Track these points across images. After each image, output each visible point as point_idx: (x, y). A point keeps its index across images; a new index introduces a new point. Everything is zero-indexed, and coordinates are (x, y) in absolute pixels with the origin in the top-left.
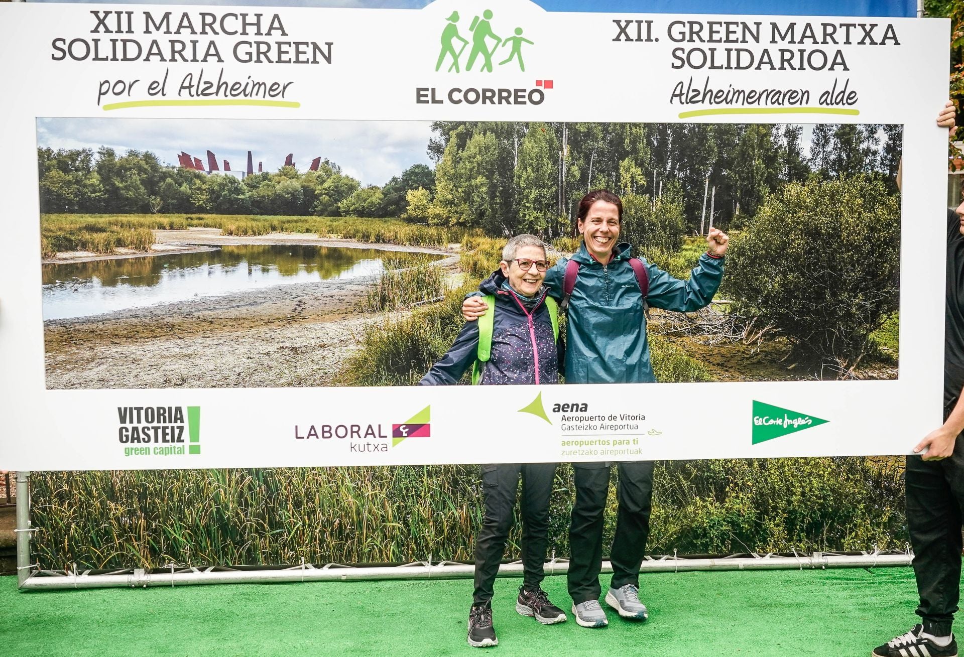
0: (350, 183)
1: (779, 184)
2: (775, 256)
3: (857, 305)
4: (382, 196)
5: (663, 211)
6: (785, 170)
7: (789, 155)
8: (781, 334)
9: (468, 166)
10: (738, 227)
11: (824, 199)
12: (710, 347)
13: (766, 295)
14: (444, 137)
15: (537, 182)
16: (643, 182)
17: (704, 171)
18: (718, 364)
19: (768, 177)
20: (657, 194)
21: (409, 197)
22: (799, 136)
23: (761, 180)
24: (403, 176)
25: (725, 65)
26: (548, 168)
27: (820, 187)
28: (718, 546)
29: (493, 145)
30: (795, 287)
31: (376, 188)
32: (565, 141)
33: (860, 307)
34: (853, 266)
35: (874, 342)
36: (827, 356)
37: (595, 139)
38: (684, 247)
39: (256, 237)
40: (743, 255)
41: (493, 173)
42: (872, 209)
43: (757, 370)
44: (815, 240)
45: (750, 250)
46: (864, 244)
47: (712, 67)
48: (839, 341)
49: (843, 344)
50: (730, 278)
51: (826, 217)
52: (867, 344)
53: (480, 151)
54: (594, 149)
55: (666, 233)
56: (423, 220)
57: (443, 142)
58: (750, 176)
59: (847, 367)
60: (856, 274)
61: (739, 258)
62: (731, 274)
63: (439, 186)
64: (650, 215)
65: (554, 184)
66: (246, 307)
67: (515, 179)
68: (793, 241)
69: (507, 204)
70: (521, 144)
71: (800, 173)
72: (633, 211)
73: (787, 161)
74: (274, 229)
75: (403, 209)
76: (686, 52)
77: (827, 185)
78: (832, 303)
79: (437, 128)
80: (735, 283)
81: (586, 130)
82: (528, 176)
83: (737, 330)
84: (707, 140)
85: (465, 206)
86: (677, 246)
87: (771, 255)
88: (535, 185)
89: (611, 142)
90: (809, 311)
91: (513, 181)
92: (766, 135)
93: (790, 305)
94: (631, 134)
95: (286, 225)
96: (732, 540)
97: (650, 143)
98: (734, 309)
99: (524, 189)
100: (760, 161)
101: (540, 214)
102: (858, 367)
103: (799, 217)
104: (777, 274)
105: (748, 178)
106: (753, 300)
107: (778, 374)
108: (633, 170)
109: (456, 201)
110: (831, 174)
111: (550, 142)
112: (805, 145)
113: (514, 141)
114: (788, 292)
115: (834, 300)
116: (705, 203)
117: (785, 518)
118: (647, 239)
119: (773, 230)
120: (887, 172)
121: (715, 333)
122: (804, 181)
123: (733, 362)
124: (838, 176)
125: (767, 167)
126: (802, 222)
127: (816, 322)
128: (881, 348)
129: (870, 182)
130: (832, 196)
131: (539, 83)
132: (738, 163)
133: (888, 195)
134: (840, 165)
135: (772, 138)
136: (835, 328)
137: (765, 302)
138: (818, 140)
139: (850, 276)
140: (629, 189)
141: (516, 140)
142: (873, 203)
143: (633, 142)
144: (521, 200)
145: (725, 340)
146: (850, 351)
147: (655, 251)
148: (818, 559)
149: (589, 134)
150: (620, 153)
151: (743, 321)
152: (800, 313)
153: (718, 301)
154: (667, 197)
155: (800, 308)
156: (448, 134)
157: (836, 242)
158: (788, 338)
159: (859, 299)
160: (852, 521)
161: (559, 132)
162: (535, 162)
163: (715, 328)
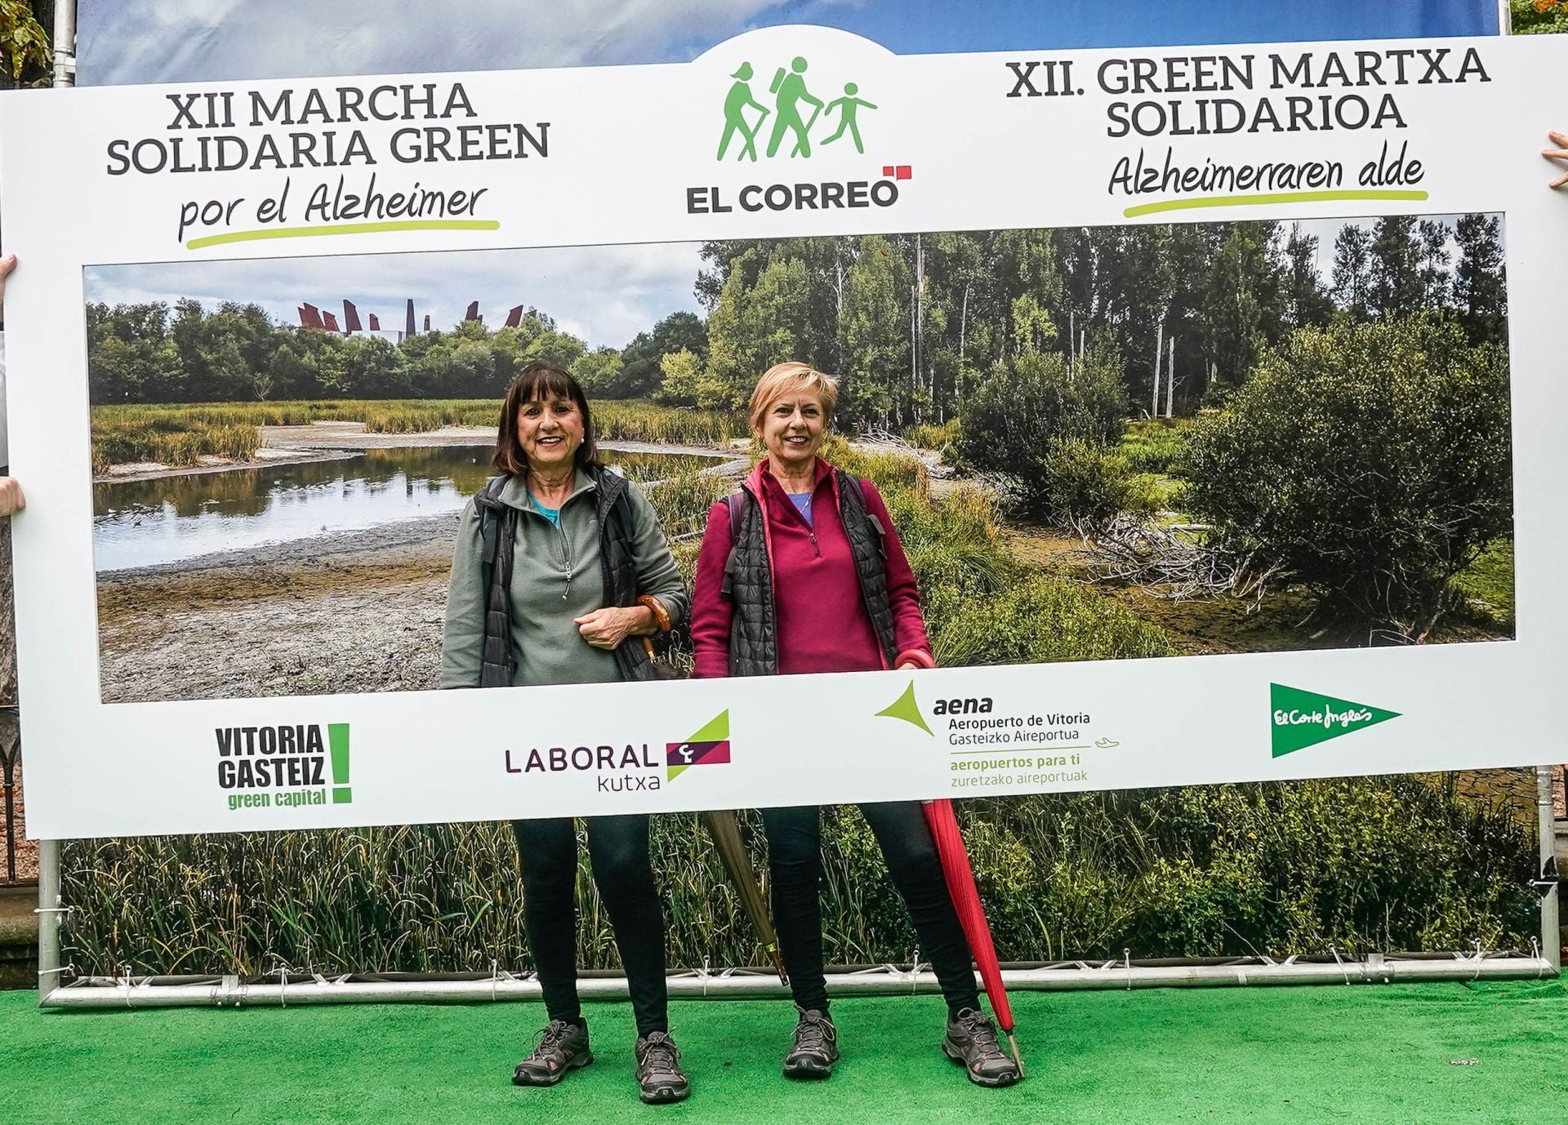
0: (570, 345)
1: (1282, 331)
2: (1282, 449)
3: (1426, 528)
4: (622, 365)
5: (1088, 379)
6: (1291, 307)
7: (1298, 282)
8: (1296, 581)
9: (762, 312)
10: (1215, 403)
11: (1360, 354)
12: (1176, 604)
13: (1268, 515)
14: (720, 269)
15: (877, 337)
16: (1052, 332)
17: (1154, 313)
18: (1191, 632)
19: (1263, 319)
20: (1077, 350)
21: (665, 365)
22: (1313, 252)
23: (1251, 324)
24: (656, 332)
25: (1198, 127)
26: (894, 313)
27: (1353, 334)
28: (1200, 943)
29: (802, 278)
30: (1317, 500)
31: (613, 351)
32: (920, 270)
33: (1431, 533)
34: (1416, 463)
35: (1458, 591)
36: (1378, 617)
37: (970, 265)
38: (1125, 436)
39: (419, 435)
40: (1227, 449)
41: (801, 324)
42: (1442, 369)
43: (1258, 640)
44: (1348, 422)
45: (1237, 439)
46: (1434, 426)
47: (1176, 131)
48: (1397, 590)
49: (1405, 595)
50: (1205, 486)
51: (1365, 383)
52: (1446, 594)
53: (781, 289)
54: (969, 280)
55: (1093, 414)
56: (688, 402)
57: (720, 277)
58: (1233, 320)
59: (1414, 635)
60: (1422, 476)
61: (1219, 454)
62: (1206, 480)
63: (714, 347)
64: (1065, 385)
65: (904, 339)
66: (404, 547)
67: (839, 332)
68: (1311, 423)
71: (1317, 311)
72: (1037, 379)
73: (1294, 294)
74: (447, 420)
75: (656, 385)
76: (1131, 109)
77: (1364, 332)
78: (1382, 527)
79: (710, 254)
80: (1215, 495)
81: (954, 251)
82: (860, 327)
83: (1221, 574)
84: (1158, 263)
86: (1114, 436)
87: (1275, 448)
88: (873, 341)
89: (997, 268)
90: (1343, 541)
91: (835, 335)
92: (1256, 252)
93: (1311, 531)
94: (1030, 255)
95: (468, 415)
96: (1225, 934)
97: (1061, 269)
98: (1215, 540)
99: (855, 348)
100: (1249, 293)
101: (881, 388)
102: (1433, 635)
103: (1319, 384)
104: (1284, 481)
105: (1229, 323)
106: (1245, 524)
108: (1035, 313)
109: (743, 369)
110: (1371, 313)
111: (896, 271)
112: (1324, 267)
113: (835, 272)
114: (1306, 510)
115: (1386, 521)
116: (1158, 365)
117: (1317, 895)
118: (1063, 425)
119: (1275, 407)
120: (1466, 308)
121: (1184, 580)
122: (1325, 324)
123: (1216, 629)
124: (1383, 315)
125: (1262, 302)
126: (1325, 392)
127: (1355, 557)
128: (1471, 601)
129: (1438, 325)
130: (1374, 348)
131: (888, 171)
132: (1211, 297)
134: (1385, 299)
135: (1267, 256)
136: (1389, 569)
137: (1268, 526)
138: (1345, 258)
139: (1411, 481)
140: (1029, 344)
141: (840, 270)
142: (1445, 359)
143: (1034, 268)
144: (849, 365)
145: (1200, 591)
146: (1415, 608)
147: (1076, 445)
148: (1375, 965)
149: (959, 257)
150: (1012, 287)
151: (1231, 560)
152: (1328, 544)
153: (1186, 526)
154: (1093, 355)
155: (1328, 537)
156: (728, 263)
157: (1385, 424)
158: (1310, 588)
159: (1429, 520)
160: (1434, 900)
161: (910, 254)
162: (871, 305)
163: (1182, 571)
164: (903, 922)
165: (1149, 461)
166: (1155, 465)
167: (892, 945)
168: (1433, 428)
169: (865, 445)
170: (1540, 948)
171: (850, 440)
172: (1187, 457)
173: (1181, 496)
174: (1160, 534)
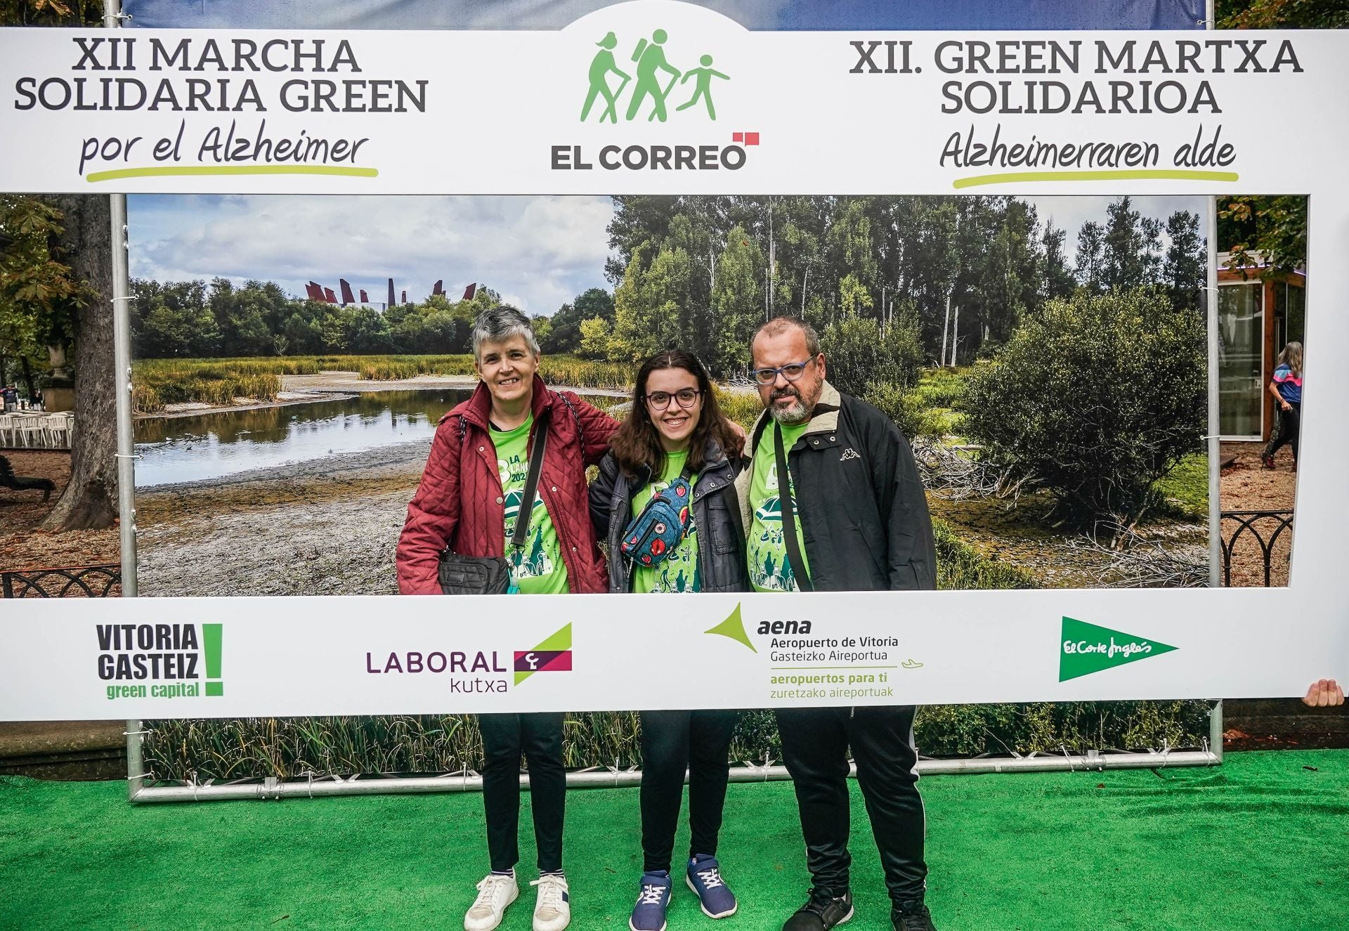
1: (1037, 302)
2: (1035, 388)
3: (1137, 447)
4: (551, 328)
5: (896, 338)
6: (1045, 284)
7: (1050, 265)
8: (1042, 486)
9: (655, 289)
10: (987, 356)
11: (1094, 318)
12: (956, 503)
13: (1024, 438)
14: (623, 256)
15: (739, 307)
16: (869, 303)
17: (945, 288)
18: (966, 524)
19: (1023, 294)
20: (887, 317)
21: (583, 329)
22: (1062, 242)
23: (1015, 297)
24: (576, 303)
25: (1025, 107)
26: (752, 289)
27: (1089, 304)
28: (969, 744)
29: (684, 263)
30: (1059, 427)
31: (544, 318)
32: (772, 256)
33: (1142, 450)
34: (1132, 399)
35: (1159, 492)
36: (1102, 511)
37: (810, 253)
38: (921, 381)
39: (400, 381)
40: (995, 389)
41: (684, 297)
42: (1153, 330)
43: (1015, 529)
44: (1083, 369)
45: (1003, 382)
47: (1005, 110)
48: (1115, 491)
49: (1121, 495)
50: (979, 417)
51: (1097, 340)
52: (1150, 494)
53: (669, 271)
54: (808, 265)
55: (898, 364)
56: (601, 356)
57: (623, 262)
58: (1001, 293)
59: (1127, 524)
60: (1136, 409)
62: (980, 412)
63: (620, 315)
64: (878, 343)
65: (760, 309)
66: (391, 465)
67: (712, 303)
68: (1057, 370)
69: (702, 334)
70: (718, 261)
71: (1063, 287)
72: (857, 338)
73: (1047, 274)
74: (421, 370)
75: (576, 343)
77: (1097, 302)
78: (1106, 446)
79: (615, 245)
80: (985, 424)
81: (797, 242)
82: (728, 300)
83: (989, 481)
84: (947, 252)
85: (652, 338)
86: (912, 381)
87: (1030, 389)
88: (737, 310)
89: (829, 255)
90: (1078, 456)
91: (709, 305)
92: (1020, 242)
93: (1054, 450)
94: (853, 245)
95: (436, 366)
96: (987, 737)
97: (876, 256)
98: (985, 456)
99: (724, 315)
100: (1014, 273)
101: (742, 345)
102: (1140, 524)
103: (1063, 341)
104: (1036, 412)
105: (999, 295)
106: (1007, 445)
107: (1040, 535)
108: (857, 288)
109: (641, 332)
110: (1103, 287)
111: (754, 257)
112: (1069, 253)
113: (709, 258)
114: (1052, 433)
115: (1109, 442)
116: (946, 327)
117: (1052, 709)
118: (876, 372)
119: (1031, 359)
120: (1173, 283)
121: (962, 486)
122: (1069, 297)
123: (985, 520)
124: (1112, 290)
125: (1023, 280)
126: (1067, 347)
127: (1085, 468)
128: (1168, 499)
129: (1152, 296)
130: (1104, 314)
132: (986, 276)
133: (1174, 311)
134: (1114, 277)
135: (1028, 246)
136: (1110, 477)
137: (1023, 446)
138: (1085, 247)
139: (1128, 412)
140: (852, 312)
141: (712, 256)
142: (1156, 322)
143: (856, 255)
144: (720, 328)
145: (973, 494)
146: (1129, 505)
147: (886, 387)
148: (1093, 759)
149: (801, 247)
150: (840, 269)
151: (996, 470)
152: (1067, 459)
153: (964, 446)
154: (899, 321)
155: (1067, 453)
156: (629, 251)
157: (1110, 370)
158: (1052, 490)
159: (1140, 440)
160: (1135, 712)
161: (765, 245)
162: (736, 282)
163: (960, 479)
164: (758, 732)
165: (938, 398)
166: (942, 402)
167: (750, 748)
168: (1145, 373)
169: (732, 389)
170: (1209, 745)
171: (720, 384)
172: (965, 396)
173: (961, 424)
174: (945, 452)
